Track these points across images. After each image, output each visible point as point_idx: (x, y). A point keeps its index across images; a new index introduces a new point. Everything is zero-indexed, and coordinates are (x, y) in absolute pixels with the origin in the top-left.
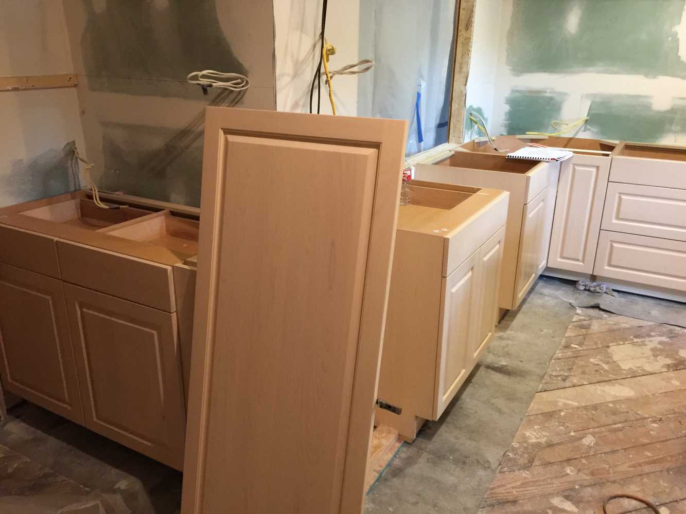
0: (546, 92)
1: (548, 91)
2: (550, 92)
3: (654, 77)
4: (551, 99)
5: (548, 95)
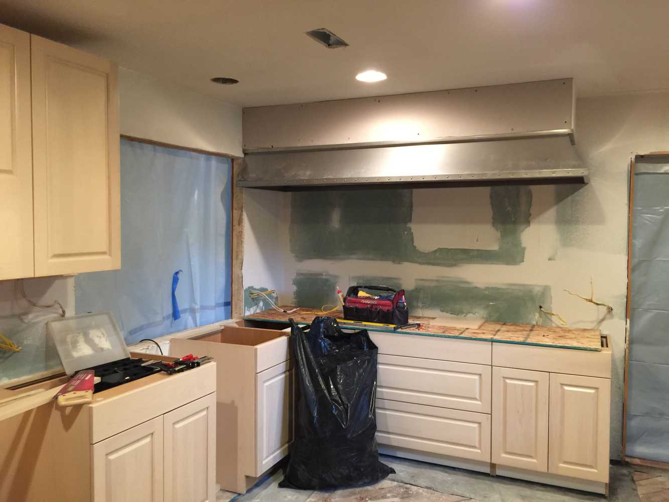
0: (322, 275)
1: (324, 274)
2: (326, 275)
3: (399, 263)
4: (327, 280)
5: (324, 277)
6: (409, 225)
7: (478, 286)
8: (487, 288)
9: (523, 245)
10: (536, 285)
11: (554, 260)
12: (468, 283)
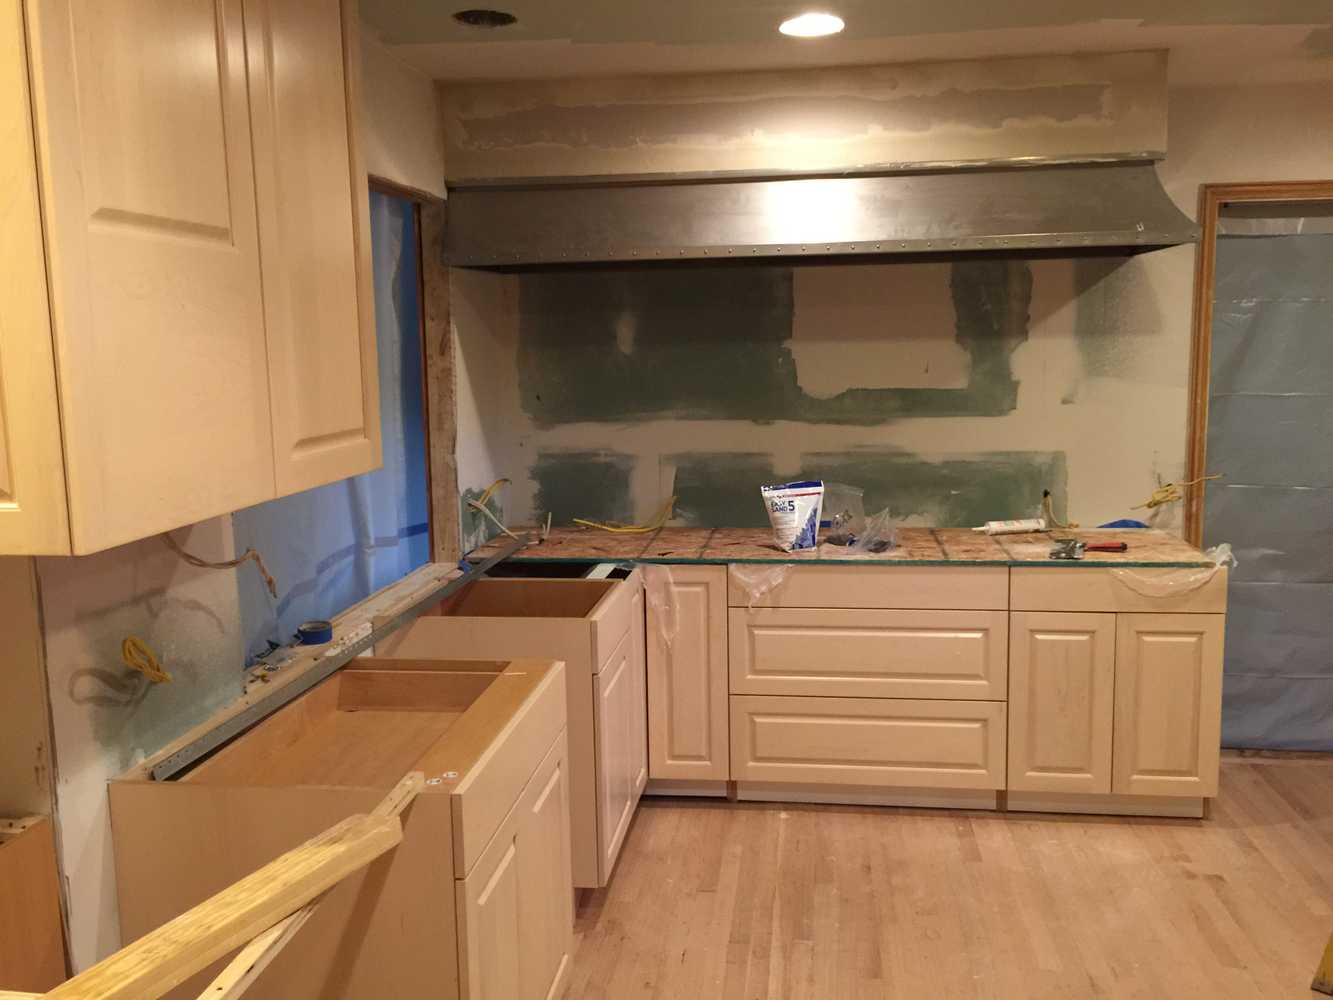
0: (597, 455)
1: (602, 452)
2: (606, 455)
3: (768, 423)
4: (609, 466)
5: (602, 459)
6: (787, 344)
7: (929, 460)
8: (946, 464)
9: (1015, 378)
10: (1036, 452)
11: (1071, 402)
12: (909, 455)
